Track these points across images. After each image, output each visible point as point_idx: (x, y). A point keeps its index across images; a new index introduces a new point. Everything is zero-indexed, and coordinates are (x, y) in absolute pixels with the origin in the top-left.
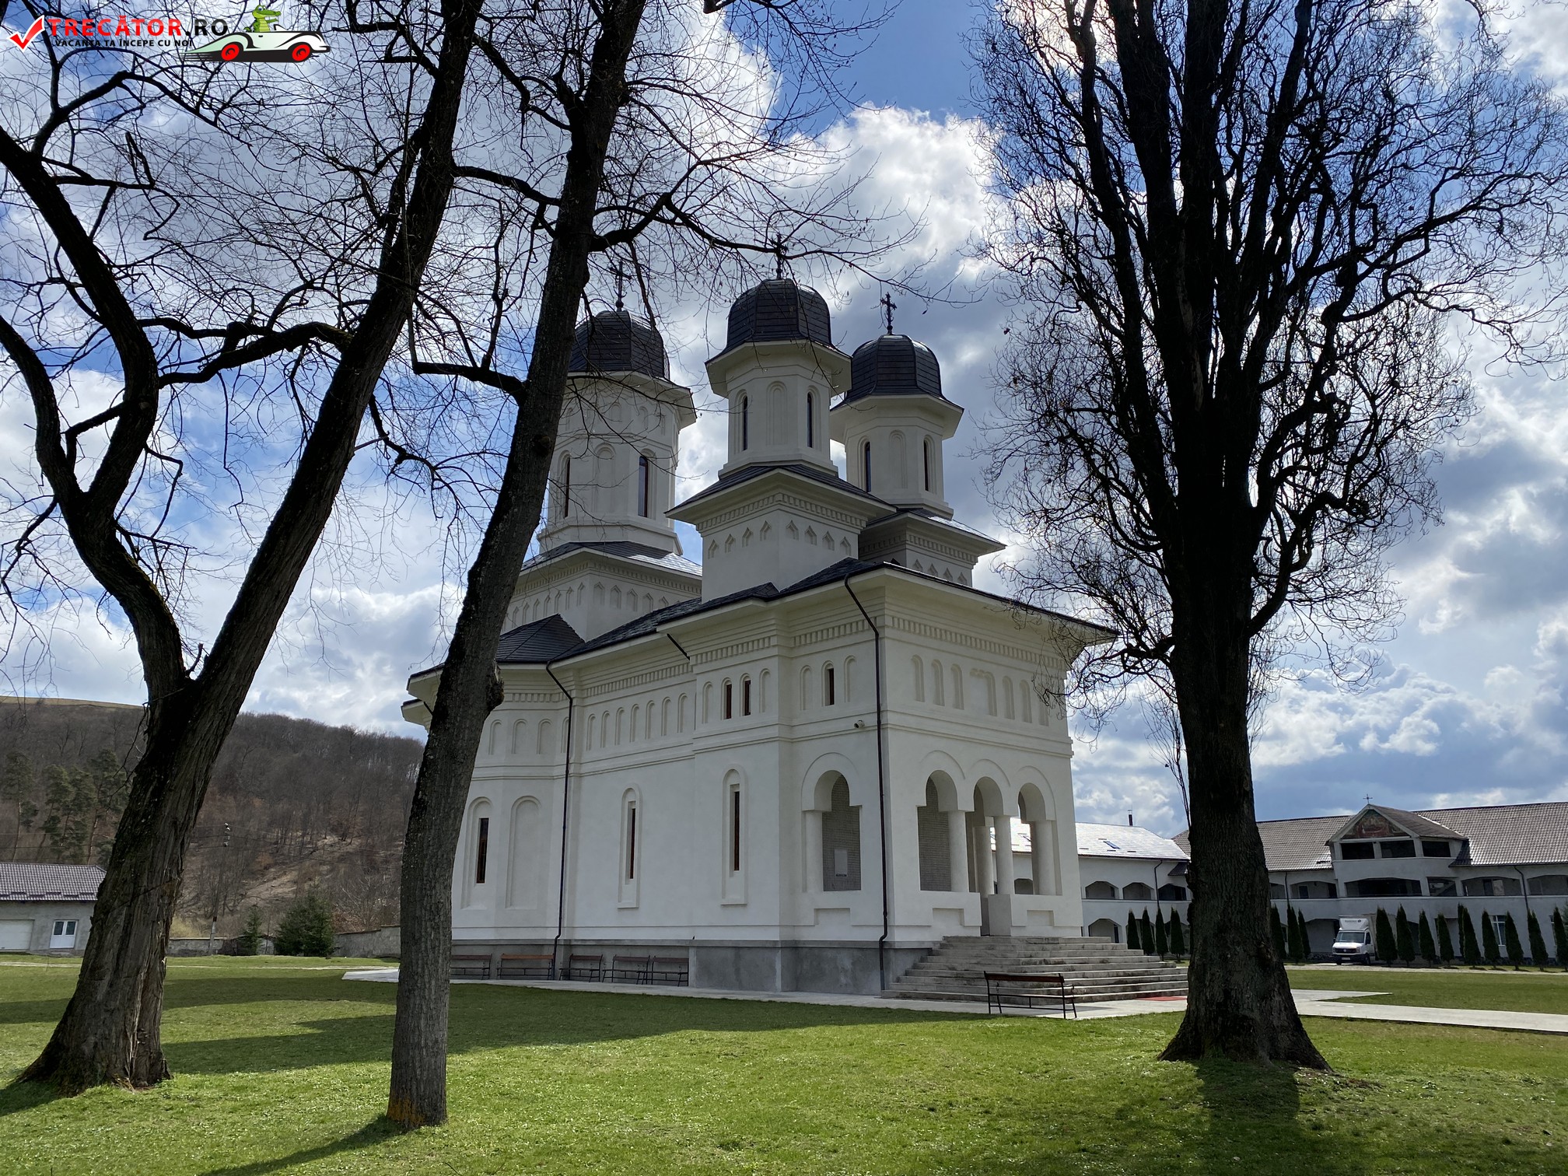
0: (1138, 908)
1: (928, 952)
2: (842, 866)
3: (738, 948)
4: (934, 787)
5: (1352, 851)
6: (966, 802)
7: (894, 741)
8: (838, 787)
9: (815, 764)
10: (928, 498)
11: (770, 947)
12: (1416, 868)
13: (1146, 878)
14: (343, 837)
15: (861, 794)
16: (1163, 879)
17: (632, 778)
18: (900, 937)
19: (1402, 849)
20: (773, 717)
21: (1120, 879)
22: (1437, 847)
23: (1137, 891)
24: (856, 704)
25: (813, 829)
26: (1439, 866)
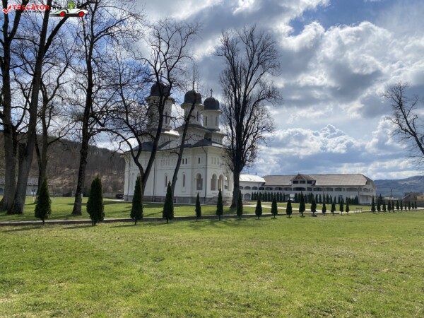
0: (254, 191)
1: (211, 199)
2: (200, 186)
3: (184, 198)
4: (214, 176)
5: (295, 182)
6: (218, 178)
7: (208, 170)
8: (200, 176)
9: (196, 172)
10: (216, 128)
11: (189, 198)
12: (305, 186)
13: (257, 186)
14: (71, 168)
15: (203, 177)
16: (260, 186)
17: (166, 172)
18: (207, 197)
19: (304, 182)
20: (190, 165)
21: (251, 186)
22: (310, 182)
23: (255, 188)
24: (203, 164)
25: (196, 182)
26: (309, 185)
